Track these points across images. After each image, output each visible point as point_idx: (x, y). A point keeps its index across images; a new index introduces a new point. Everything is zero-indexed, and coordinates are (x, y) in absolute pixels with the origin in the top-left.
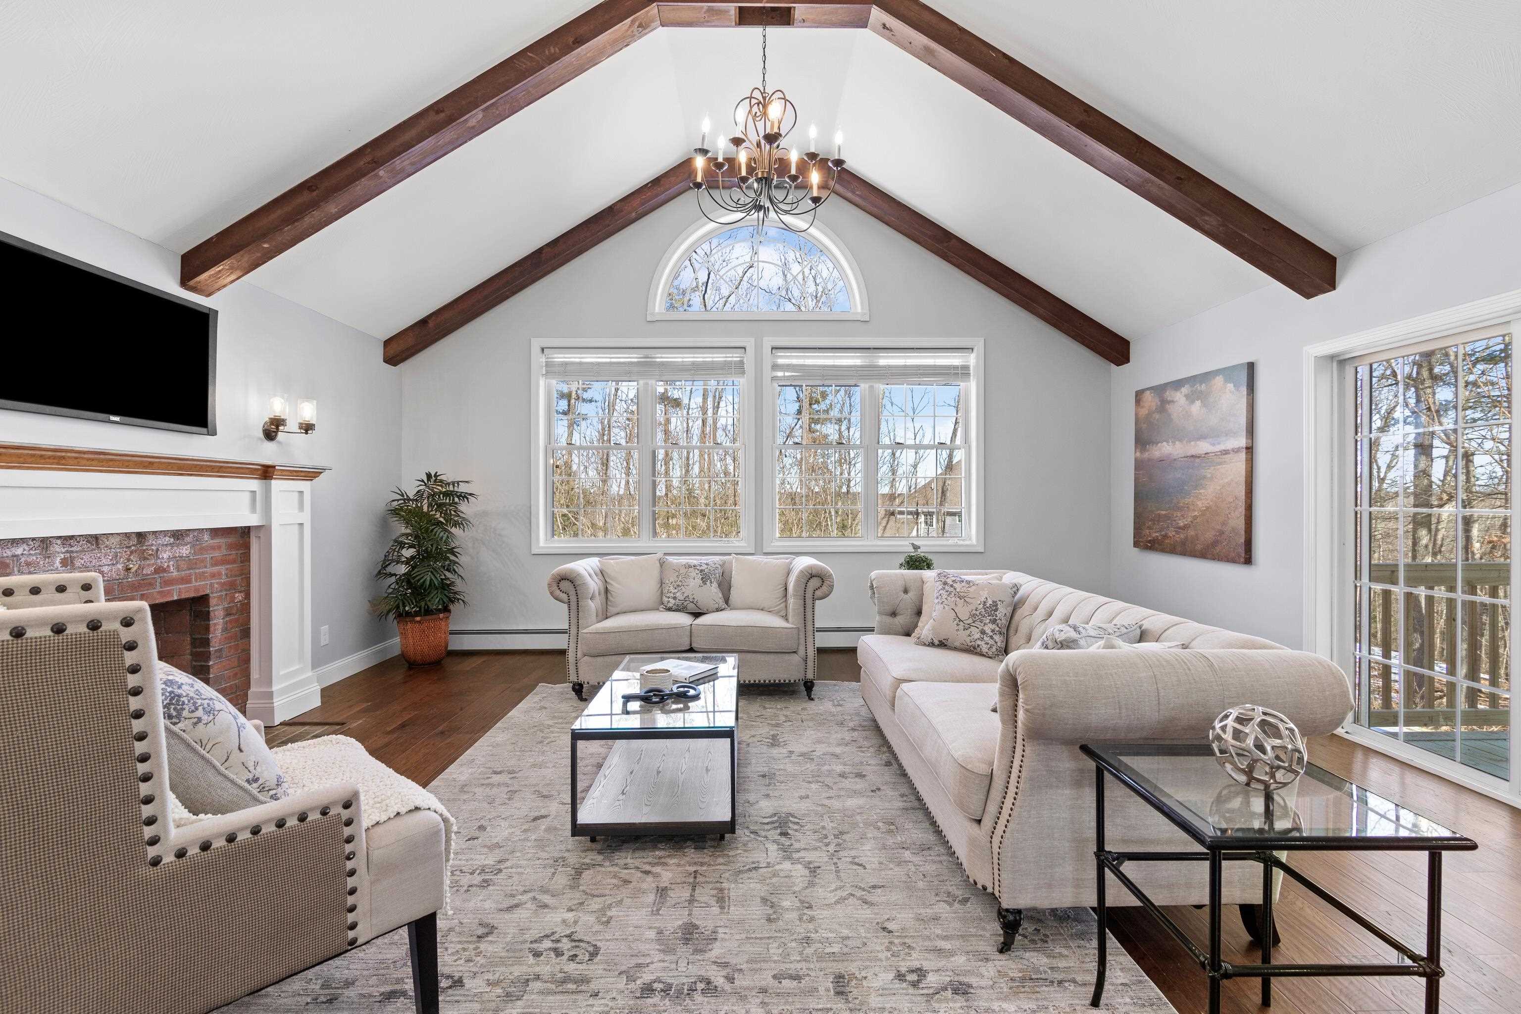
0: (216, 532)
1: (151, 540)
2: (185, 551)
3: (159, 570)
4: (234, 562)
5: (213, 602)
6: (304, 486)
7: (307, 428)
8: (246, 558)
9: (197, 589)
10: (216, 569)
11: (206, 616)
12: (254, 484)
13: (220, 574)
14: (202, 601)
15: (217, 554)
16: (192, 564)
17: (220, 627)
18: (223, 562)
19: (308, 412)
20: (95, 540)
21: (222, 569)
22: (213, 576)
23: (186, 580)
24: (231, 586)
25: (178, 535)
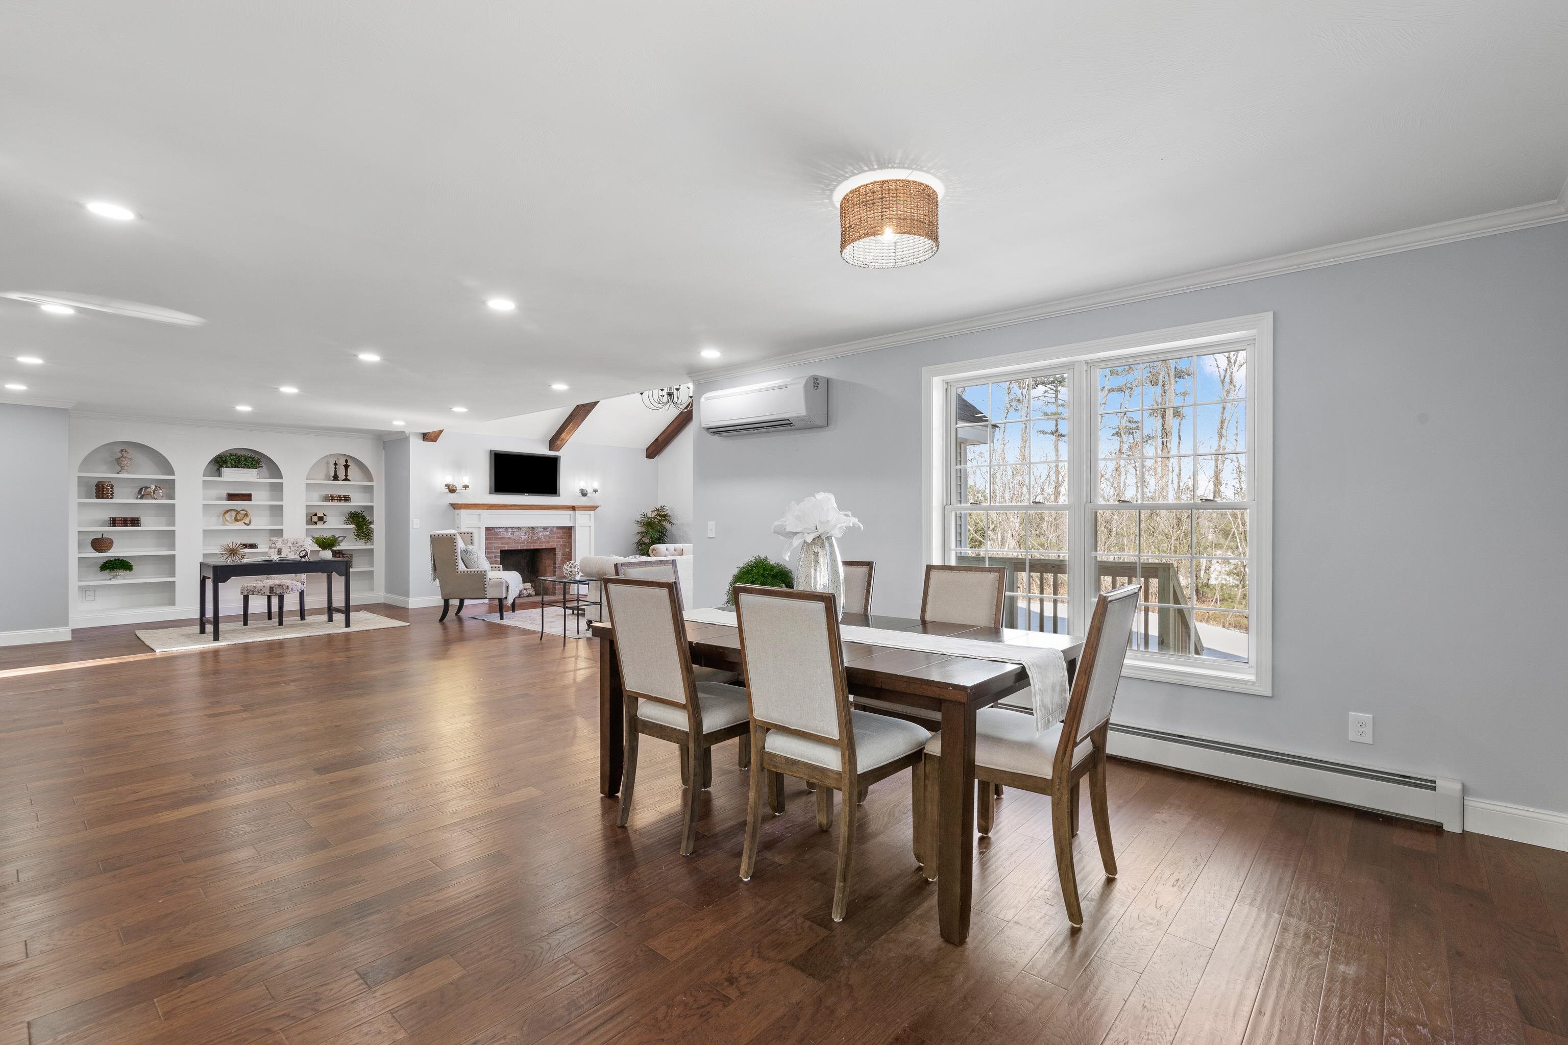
0: (558, 528)
1: (536, 529)
2: (547, 533)
3: (538, 538)
4: (565, 538)
5: (557, 550)
6: (592, 513)
7: (595, 491)
8: (570, 537)
9: (551, 546)
10: (558, 540)
11: (555, 555)
12: (571, 512)
13: (560, 541)
14: (554, 549)
15: (559, 535)
16: (550, 538)
17: (560, 559)
18: (561, 538)
19: (596, 485)
20: (519, 528)
21: (561, 540)
22: (557, 542)
23: (546, 542)
24: (565, 546)
25: (545, 528)
